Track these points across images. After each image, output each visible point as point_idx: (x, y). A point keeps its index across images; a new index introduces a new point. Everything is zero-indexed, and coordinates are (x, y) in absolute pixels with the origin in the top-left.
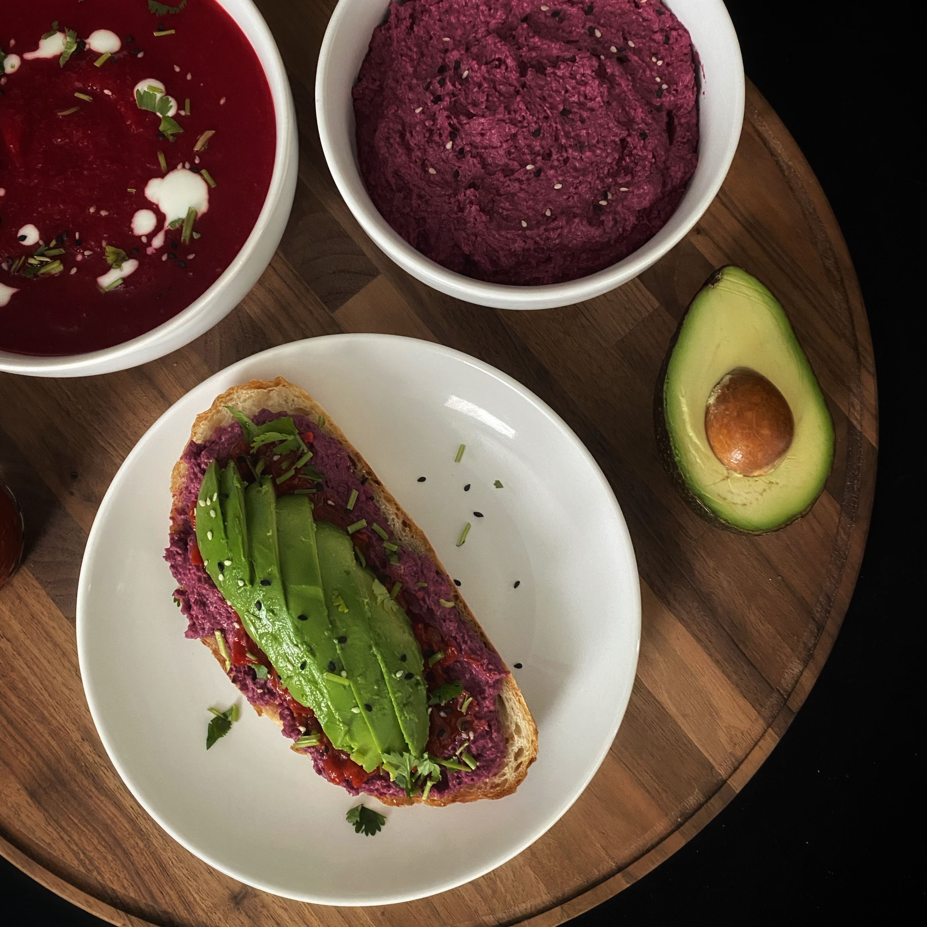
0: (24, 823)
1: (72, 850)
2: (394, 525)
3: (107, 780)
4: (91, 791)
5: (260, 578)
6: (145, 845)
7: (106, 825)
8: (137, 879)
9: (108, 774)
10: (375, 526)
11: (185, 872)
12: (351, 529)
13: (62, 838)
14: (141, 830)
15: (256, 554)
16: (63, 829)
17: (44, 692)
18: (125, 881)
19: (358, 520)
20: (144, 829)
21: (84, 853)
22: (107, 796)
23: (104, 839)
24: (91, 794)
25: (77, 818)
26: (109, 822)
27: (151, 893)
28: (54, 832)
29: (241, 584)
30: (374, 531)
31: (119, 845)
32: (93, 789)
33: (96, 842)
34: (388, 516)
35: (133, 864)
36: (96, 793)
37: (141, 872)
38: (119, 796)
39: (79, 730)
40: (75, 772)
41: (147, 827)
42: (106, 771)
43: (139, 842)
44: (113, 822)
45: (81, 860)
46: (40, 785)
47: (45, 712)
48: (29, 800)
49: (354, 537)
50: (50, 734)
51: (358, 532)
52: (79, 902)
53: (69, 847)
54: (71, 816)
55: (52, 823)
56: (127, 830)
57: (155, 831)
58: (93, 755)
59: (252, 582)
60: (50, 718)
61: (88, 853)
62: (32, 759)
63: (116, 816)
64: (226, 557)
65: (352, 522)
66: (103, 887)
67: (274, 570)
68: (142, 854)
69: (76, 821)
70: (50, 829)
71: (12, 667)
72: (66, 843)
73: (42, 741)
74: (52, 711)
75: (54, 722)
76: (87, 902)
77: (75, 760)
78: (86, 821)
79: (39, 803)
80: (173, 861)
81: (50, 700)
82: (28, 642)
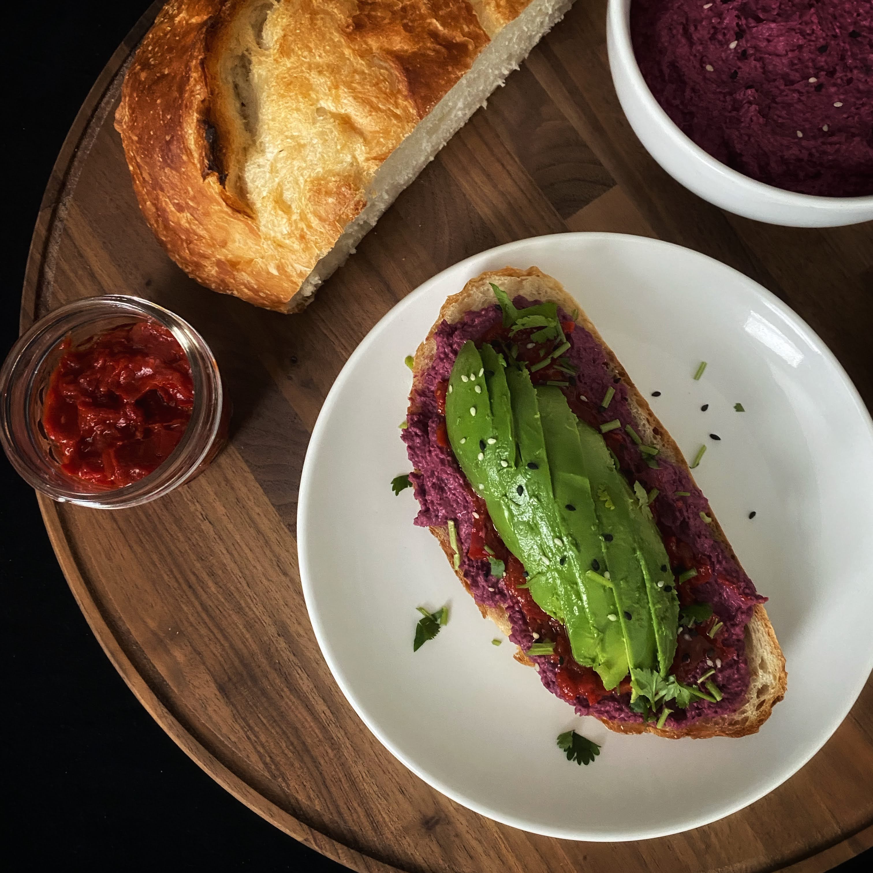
0: (210, 718)
1: (258, 752)
2: (645, 431)
3: (300, 682)
4: (282, 690)
5: (526, 461)
6: (335, 755)
7: (296, 730)
8: (324, 791)
9: (302, 675)
10: (629, 428)
11: (376, 789)
12: (606, 428)
13: (249, 738)
14: (333, 738)
15: (524, 436)
16: (251, 729)
17: (242, 580)
18: (311, 792)
19: (611, 420)
20: (336, 739)
21: (271, 757)
22: (299, 697)
23: (292, 744)
24: (283, 694)
25: (265, 717)
26: (299, 726)
27: (337, 807)
28: (241, 731)
29: (504, 464)
30: (628, 434)
31: (308, 751)
32: (285, 689)
33: (284, 745)
34: (639, 421)
35: (321, 773)
36: (288, 693)
37: (329, 782)
38: (311, 699)
39: (275, 623)
40: (268, 669)
41: (339, 735)
42: (300, 671)
43: (330, 751)
44: (304, 727)
45: (267, 764)
46: (230, 679)
47: (242, 602)
48: (218, 693)
49: (608, 437)
50: (245, 627)
51: (611, 431)
52: (261, 809)
53: (255, 748)
54: (260, 715)
55: (240, 721)
56: (318, 737)
57: (347, 740)
58: (288, 653)
59: (516, 465)
60: (247, 609)
61: (274, 757)
62: (224, 650)
63: (306, 720)
64: (491, 435)
65: (605, 422)
66: (287, 796)
67: (542, 453)
68: (332, 764)
69: (265, 721)
70: (237, 727)
71: (212, 551)
72: (252, 744)
73: (236, 633)
74: (249, 600)
75: (250, 613)
76: (270, 810)
77: (268, 655)
78: (275, 721)
79: (227, 697)
80: (364, 774)
81: (248, 590)
82: (230, 527)
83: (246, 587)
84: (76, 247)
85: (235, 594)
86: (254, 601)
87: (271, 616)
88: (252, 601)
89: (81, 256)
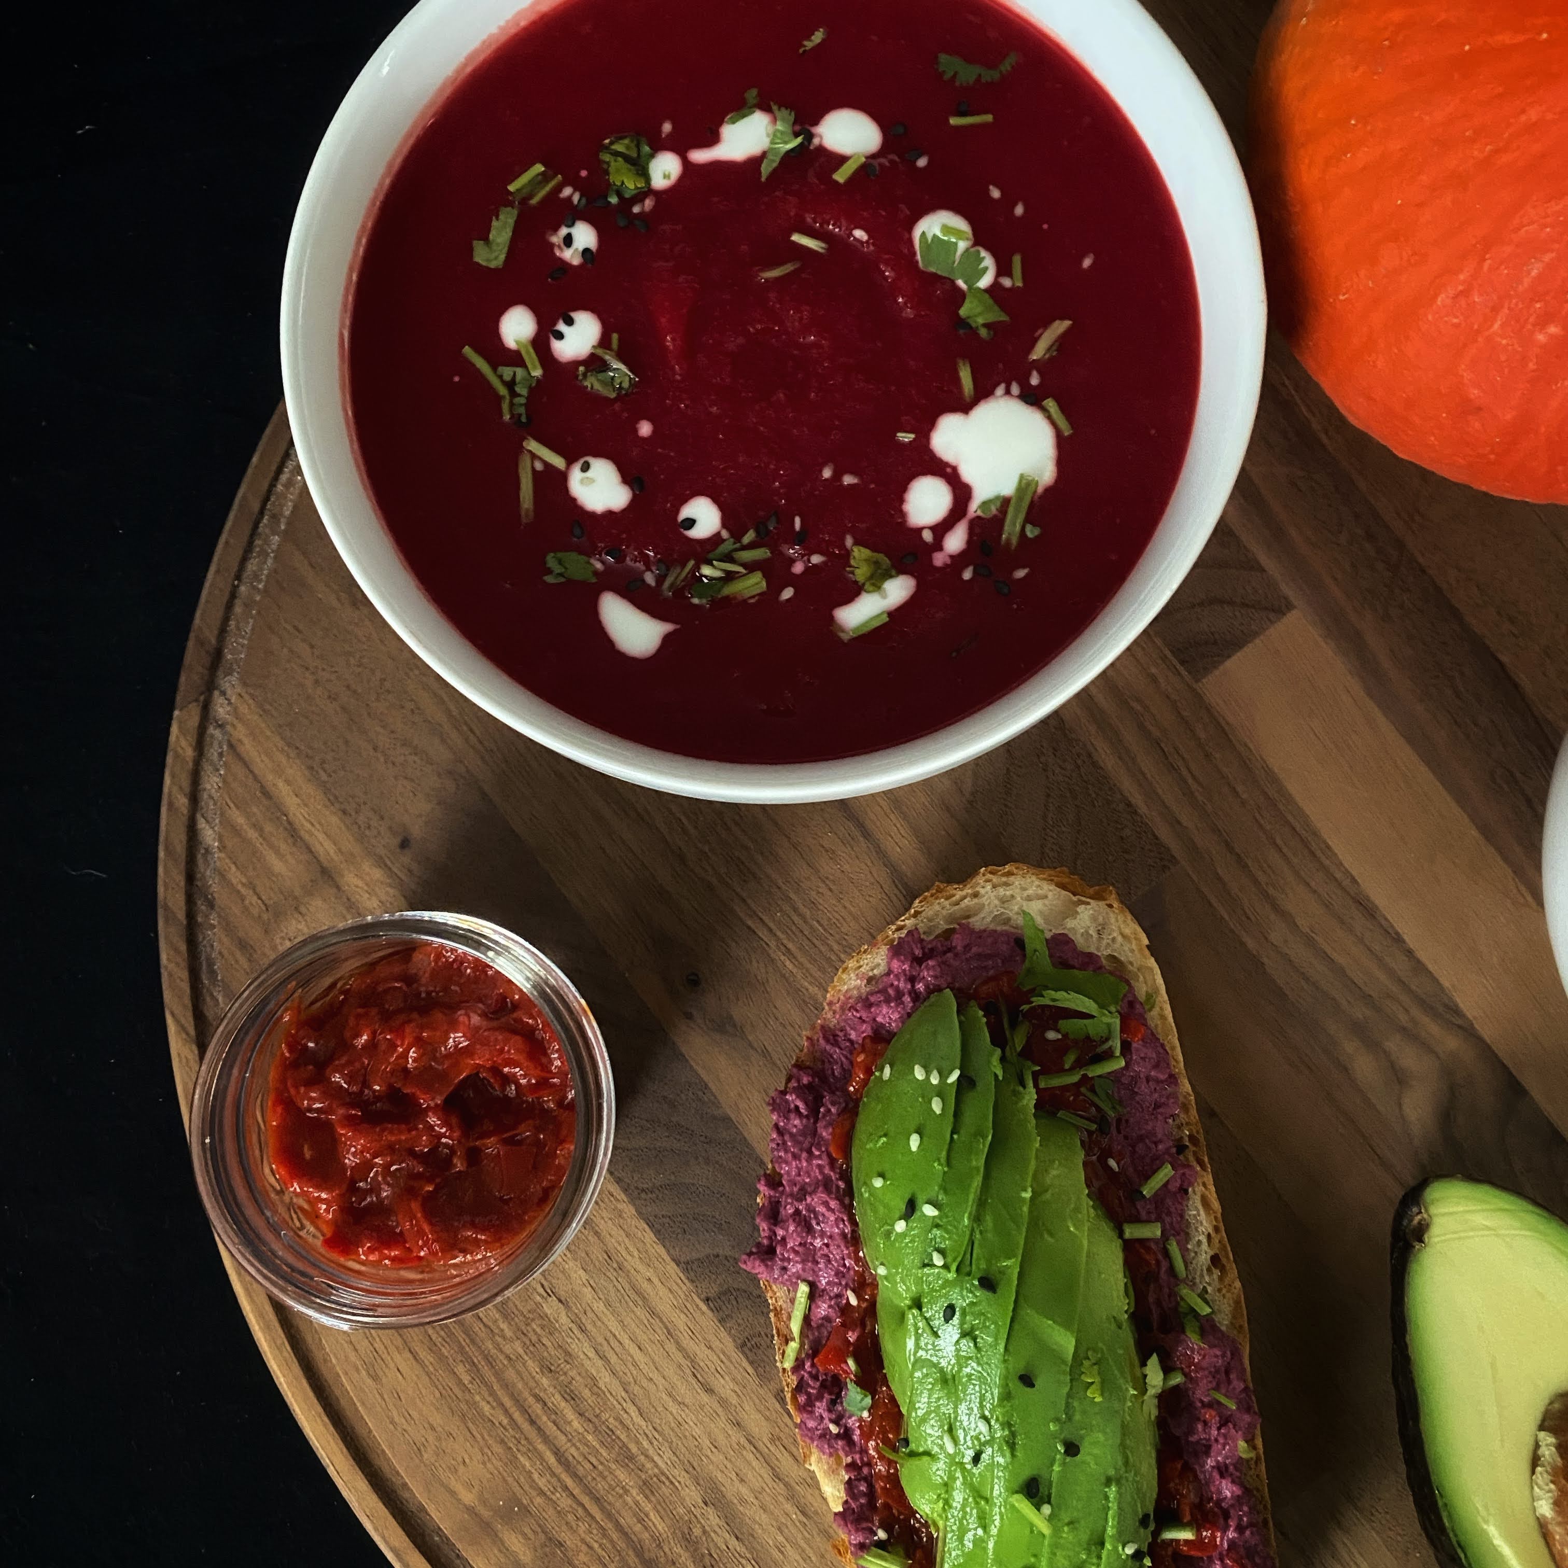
81: (643, 1423)
82: (599, 1307)
83: (638, 1420)
84: (255, 778)
85: (618, 1432)
86: (655, 1443)
87: (690, 1469)
88: (652, 1443)
89: (266, 794)
